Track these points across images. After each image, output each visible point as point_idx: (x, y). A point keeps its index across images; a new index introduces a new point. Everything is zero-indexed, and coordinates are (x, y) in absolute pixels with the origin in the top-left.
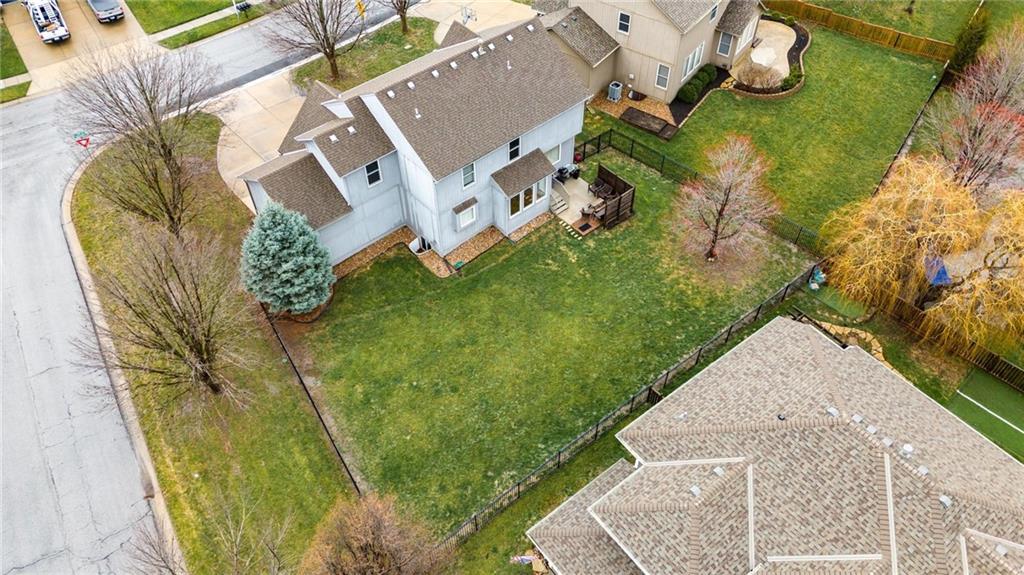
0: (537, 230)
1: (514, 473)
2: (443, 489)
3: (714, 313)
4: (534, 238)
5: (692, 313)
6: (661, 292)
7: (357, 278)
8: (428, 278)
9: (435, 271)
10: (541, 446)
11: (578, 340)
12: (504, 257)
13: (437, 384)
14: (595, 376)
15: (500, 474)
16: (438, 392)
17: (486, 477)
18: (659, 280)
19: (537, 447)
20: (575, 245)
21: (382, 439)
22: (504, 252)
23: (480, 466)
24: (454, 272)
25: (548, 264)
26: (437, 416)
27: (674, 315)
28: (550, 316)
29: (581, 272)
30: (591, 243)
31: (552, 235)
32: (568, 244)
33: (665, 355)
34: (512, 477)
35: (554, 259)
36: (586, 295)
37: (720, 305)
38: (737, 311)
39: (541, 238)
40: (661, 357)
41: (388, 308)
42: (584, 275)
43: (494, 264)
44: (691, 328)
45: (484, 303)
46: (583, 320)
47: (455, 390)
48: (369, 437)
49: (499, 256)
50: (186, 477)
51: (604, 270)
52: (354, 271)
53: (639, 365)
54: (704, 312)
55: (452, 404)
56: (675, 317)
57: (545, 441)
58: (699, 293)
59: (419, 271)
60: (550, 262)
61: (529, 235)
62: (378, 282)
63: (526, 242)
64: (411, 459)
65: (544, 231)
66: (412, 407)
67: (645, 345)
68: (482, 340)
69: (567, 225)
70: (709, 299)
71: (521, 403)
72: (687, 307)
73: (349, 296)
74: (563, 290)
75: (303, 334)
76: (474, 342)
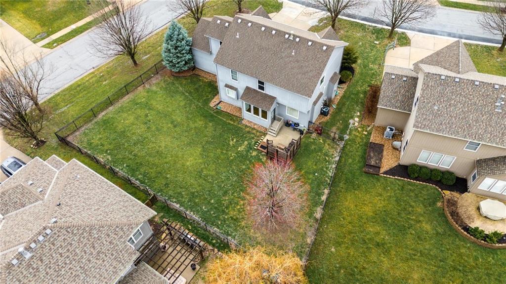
0: (254, 129)
1: (110, 159)
2: (100, 139)
3: (227, 222)
4: (248, 129)
5: (223, 212)
6: (233, 193)
7: (200, 80)
8: (207, 101)
9: (213, 101)
10: (125, 165)
11: (188, 164)
12: (231, 122)
13: (150, 121)
14: (168, 176)
15: (109, 154)
16: (146, 123)
17: (107, 150)
18: (241, 190)
19: (124, 164)
20: (250, 147)
21: (120, 114)
22: (234, 121)
23: (111, 147)
24: (215, 108)
25: (233, 140)
26: (134, 126)
27: (219, 202)
28: (200, 150)
29: (233, 154)
30: (254, 153)
31: (252, 136)
32: (249, 144)
33: (189, 204)
34: (108, 159)
35: (237, 141)
36: (218, 161)
37: (234, 224)
38: (233, 234)
39: (249, 132)
40: (188, 202)
41: (187, 94)
42: (231, 156)
43: (225, 120)
44: (212, 212)
45: (200, 123)
46: (201, 163)
47: (148, 128)
48: (122, 110)
49: (231, 120)
50: (101, 73)
51: (238, 164)
52: (203, 77)
53: (180, 193)
54: (226, 217)
55: (140, 129)
56: (217, 203)
57: (127, 166)
58: (240, 212)
59: (211, 97)
60: (235, 140)
61: (248, 127)
62: (200, 86)
63: (244, 127)
64: (113, 125)
65: (254, 131)
66: (137, 118)
67: (194, 193)
68: (177, 129)
69: (262, 140)
70: (237, 218)
71: (146, 153)
72: (227, 208)
73: (189, 81)
74: (218, 150)
75: (166, 75)
76: (175, 126)
